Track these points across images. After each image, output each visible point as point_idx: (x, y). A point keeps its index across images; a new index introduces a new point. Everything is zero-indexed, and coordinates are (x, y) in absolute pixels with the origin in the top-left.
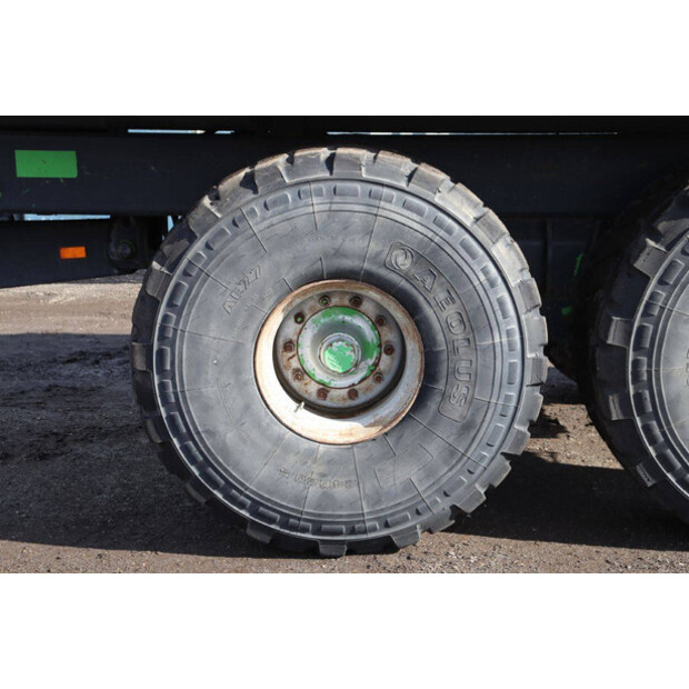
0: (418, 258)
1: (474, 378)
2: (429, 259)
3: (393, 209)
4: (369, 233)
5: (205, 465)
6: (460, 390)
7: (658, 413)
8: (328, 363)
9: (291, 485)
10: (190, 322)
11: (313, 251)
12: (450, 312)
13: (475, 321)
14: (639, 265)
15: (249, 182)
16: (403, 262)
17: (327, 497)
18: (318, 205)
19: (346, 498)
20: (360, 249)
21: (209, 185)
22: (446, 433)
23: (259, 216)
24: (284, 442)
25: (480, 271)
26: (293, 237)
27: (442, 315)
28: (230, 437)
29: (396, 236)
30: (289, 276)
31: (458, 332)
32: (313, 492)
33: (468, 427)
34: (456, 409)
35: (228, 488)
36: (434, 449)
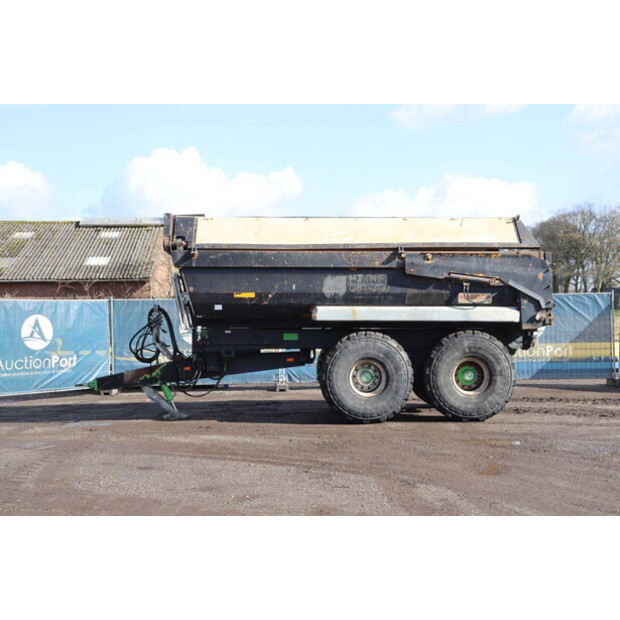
0: (385, 355)
1: (397, 382)
2: (387, 355)
3: (379, 344)
4: (374, 349)
5: (338, 401)
6: (394, 384)
7: (437, 389)
8: (364, 379)
9: (357, 406)
10: (336, 369)
11: (362, 354)
12: (392, 366)
13: (397, 368)
14: (432, 356)
15: (348, 339)
16: (382, 356)
17: (365, 409)
18: (363, 343)
19: (369, 409)
20: (372, 353)
21: (340, 339)
22: (391, 393)
23: (351, 345)
24: (356, 396)
25: (398, 357)
26: (357, 351)
27: (390, 367)
28: (343, 394)
29: (380, 350)
30: (357, 359)
31: (394, 371)
32: (362, 407)
33: (396, 392)
34: (394, 388)
35: (343, 407)
36: (389, 397)
